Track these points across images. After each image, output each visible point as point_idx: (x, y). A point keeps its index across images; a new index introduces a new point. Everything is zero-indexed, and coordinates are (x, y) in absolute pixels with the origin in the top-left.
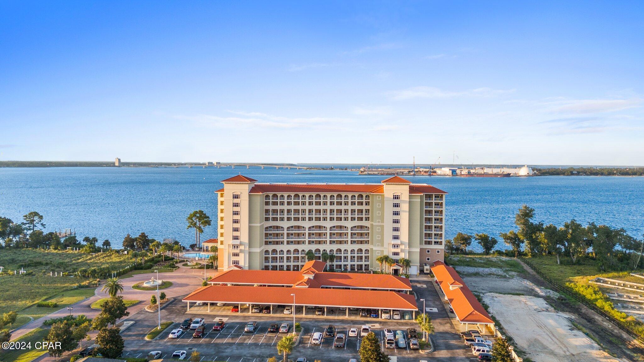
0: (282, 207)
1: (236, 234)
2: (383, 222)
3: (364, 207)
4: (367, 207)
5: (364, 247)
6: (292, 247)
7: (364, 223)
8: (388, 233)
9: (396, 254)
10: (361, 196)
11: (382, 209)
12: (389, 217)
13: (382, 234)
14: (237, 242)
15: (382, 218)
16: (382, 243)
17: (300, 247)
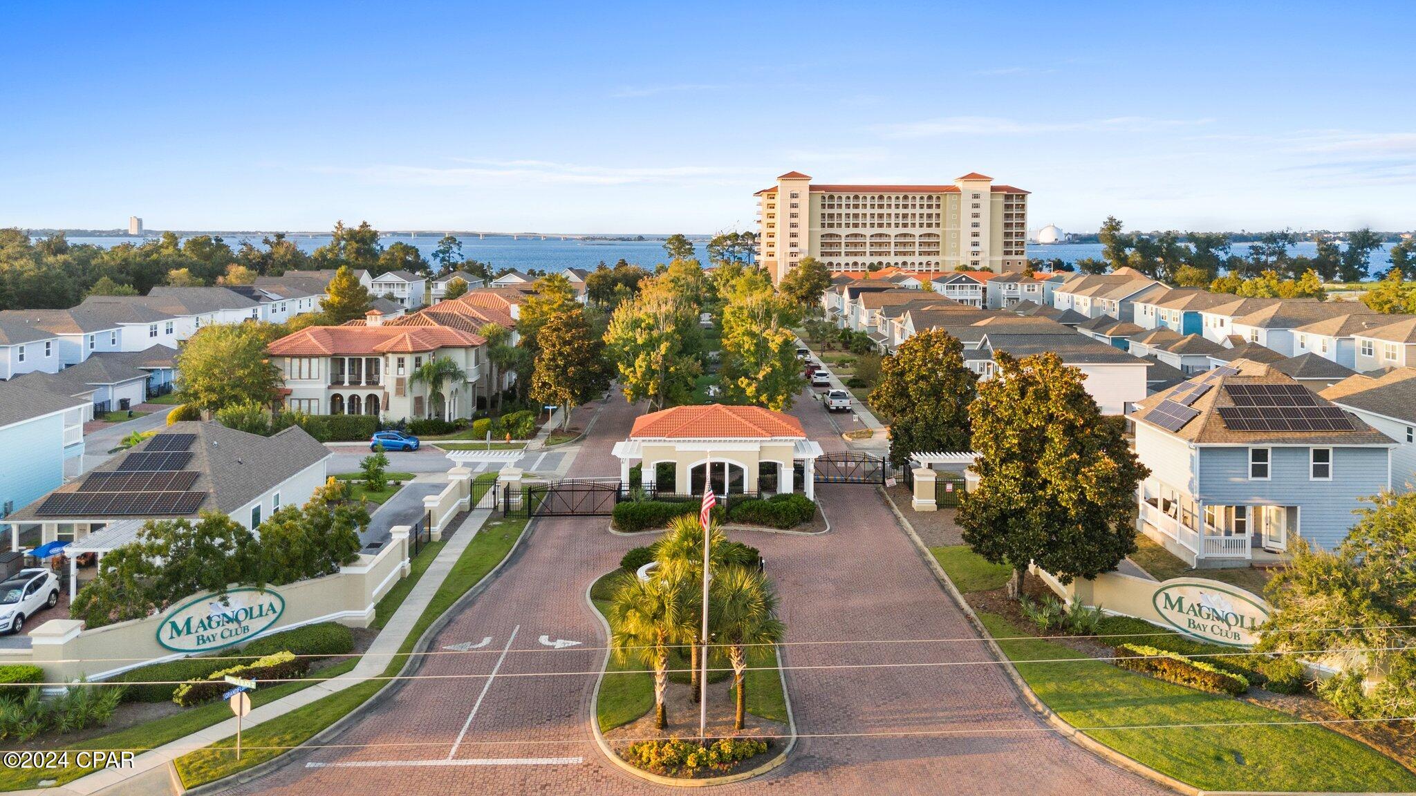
0: (839, 211)
1: (794, 240)
2: (959, 226)
3: (934, 211)
4: (938, 211)
5: (933, 259)
6: (851, 260)
7: (933, 230)
8: (966, 239)
9: (976, 263)
10: (930, 198)
11: (958, 212)
12: (966, 220)
13: (958, 240)
14: (794, 250)
15: (958, 222)
16: (957, 251)
17: (860, 260)
